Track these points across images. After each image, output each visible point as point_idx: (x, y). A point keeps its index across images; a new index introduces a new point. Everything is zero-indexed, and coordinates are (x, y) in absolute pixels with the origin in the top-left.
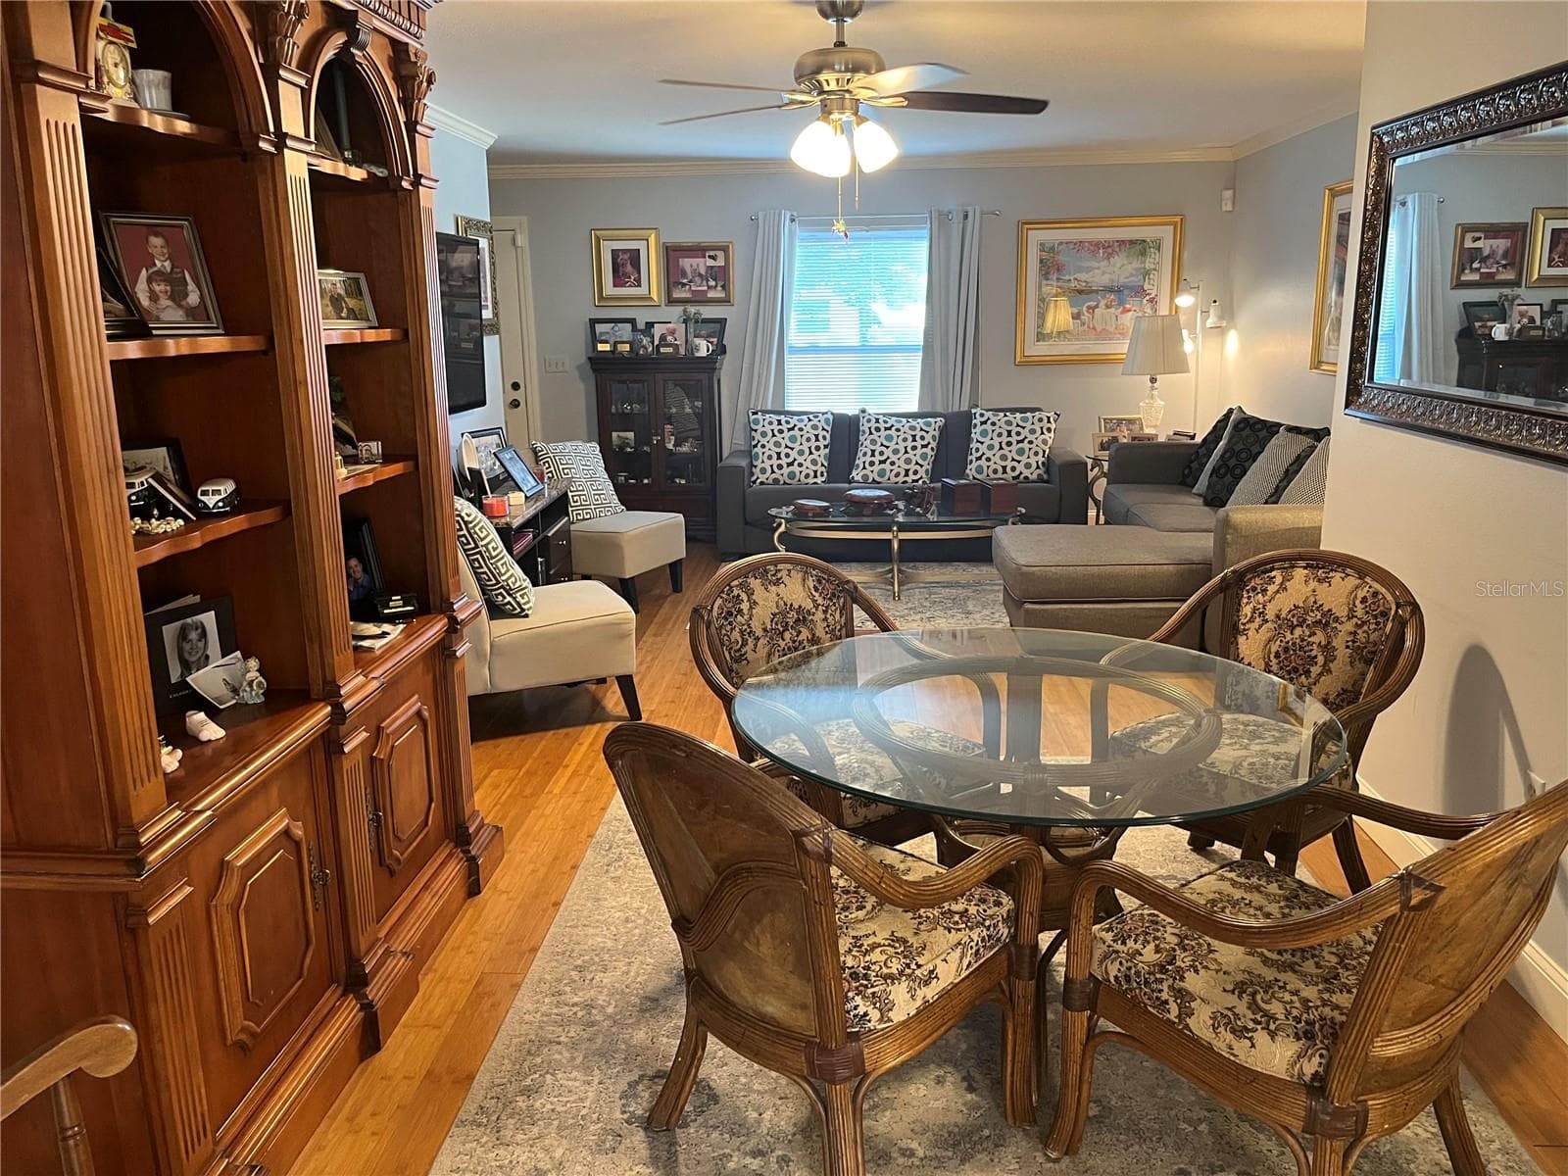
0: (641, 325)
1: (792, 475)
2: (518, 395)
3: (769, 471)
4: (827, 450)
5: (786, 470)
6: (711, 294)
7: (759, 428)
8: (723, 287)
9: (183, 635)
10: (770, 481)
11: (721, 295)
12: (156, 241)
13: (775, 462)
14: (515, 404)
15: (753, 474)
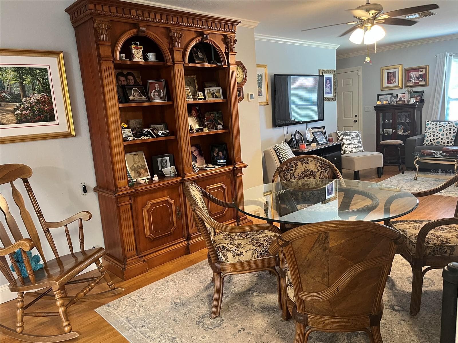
0: (395, 95)
1: (438, 143)
2: (356, 119)
3: (429, 141)
4: (455, 134)
5: (436, 141)
6: (420, 83)
7: (428, 126)
8: (425, 80)
9: (162, 161)
10: (430, 144)
11: (424, 83)
12: (157, 85)
13: (432, 138)
14: (356, 121)
15: (424, 142)
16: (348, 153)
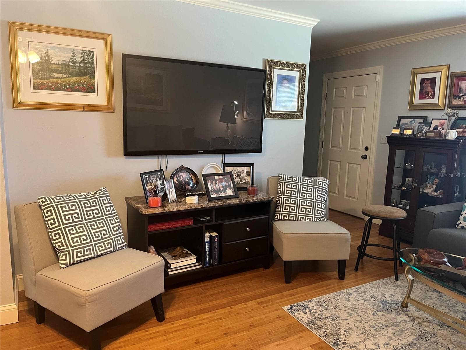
2: (367, 153)
14: (365, 157)
15: (458, 220)
16: (289, 220)
